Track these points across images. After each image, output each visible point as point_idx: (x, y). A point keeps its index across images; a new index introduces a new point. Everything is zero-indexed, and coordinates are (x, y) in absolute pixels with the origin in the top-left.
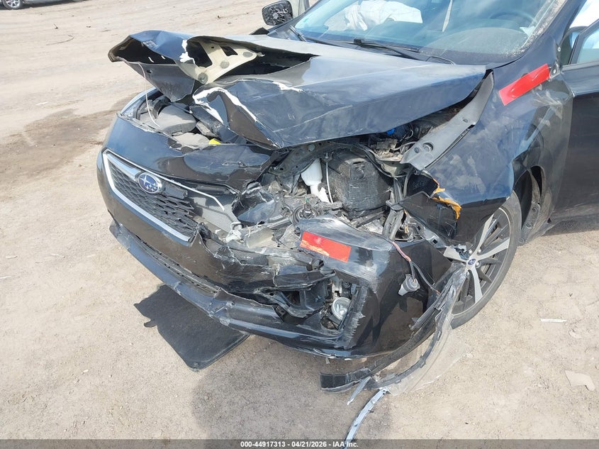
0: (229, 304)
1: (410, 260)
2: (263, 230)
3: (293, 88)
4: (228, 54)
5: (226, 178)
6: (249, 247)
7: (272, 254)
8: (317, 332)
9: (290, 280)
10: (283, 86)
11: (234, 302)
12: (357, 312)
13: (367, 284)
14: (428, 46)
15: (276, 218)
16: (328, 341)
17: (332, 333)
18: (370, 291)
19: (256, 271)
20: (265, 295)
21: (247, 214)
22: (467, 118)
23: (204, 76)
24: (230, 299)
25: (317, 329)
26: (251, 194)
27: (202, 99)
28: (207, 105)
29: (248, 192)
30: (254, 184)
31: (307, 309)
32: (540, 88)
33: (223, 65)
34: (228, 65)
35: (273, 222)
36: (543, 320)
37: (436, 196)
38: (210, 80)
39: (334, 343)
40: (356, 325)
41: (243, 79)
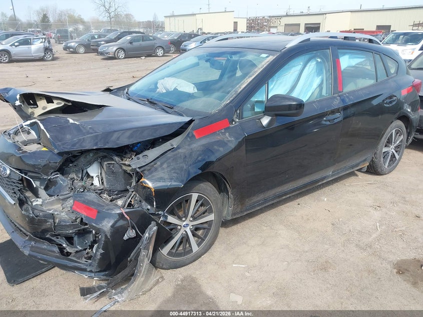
0: (33, 243)
1: (129, 219)
2: (57, 199)
3: (75, 122)
4: (48, 102)
5: (40, 169)
6: (44, 208)
7: (56, 213)
8: (79, 261)
9: (62, 228)
10: (71, 121)
11: (36, 242)
12: (99, 249)
13: (104, 232)
14: (178, 105)
15: (65, 193)
16: (83, 266)
17: (87, 262)
18: (106, 236)
19: (44, 222)
20: (53, 238)
21: (51, 190)
22: (173, 143)
23: (33, 113)
24: (34, 240)
25: (79, 259)
26: (53, 178)
27: (27, 125)
28: (29, 128)
29: (52, 178)
30: (56, 173)
31: (77, 248)
32: (223, 131)
33: (44, 108)
34: (46, 108)
35: (63, 195)
36: (234, 265)
37: (142, 182)
38: (36, 115)
39: (87, 268)
40: (99, 257)
41: (52, 116)
